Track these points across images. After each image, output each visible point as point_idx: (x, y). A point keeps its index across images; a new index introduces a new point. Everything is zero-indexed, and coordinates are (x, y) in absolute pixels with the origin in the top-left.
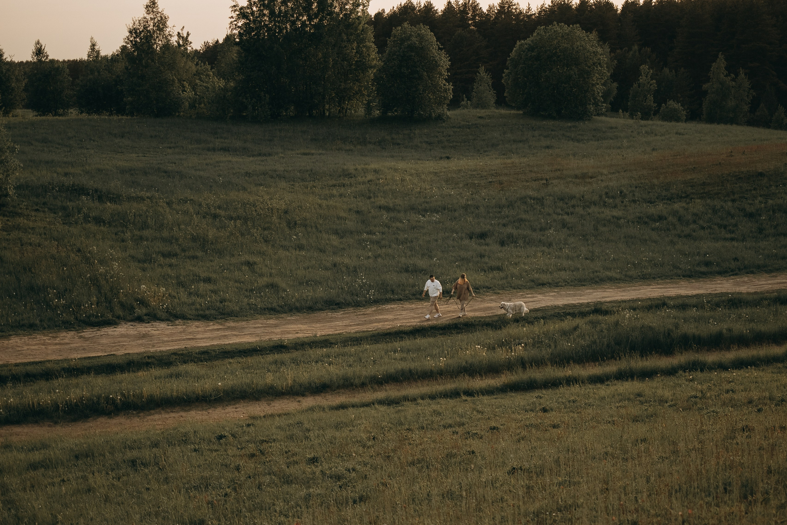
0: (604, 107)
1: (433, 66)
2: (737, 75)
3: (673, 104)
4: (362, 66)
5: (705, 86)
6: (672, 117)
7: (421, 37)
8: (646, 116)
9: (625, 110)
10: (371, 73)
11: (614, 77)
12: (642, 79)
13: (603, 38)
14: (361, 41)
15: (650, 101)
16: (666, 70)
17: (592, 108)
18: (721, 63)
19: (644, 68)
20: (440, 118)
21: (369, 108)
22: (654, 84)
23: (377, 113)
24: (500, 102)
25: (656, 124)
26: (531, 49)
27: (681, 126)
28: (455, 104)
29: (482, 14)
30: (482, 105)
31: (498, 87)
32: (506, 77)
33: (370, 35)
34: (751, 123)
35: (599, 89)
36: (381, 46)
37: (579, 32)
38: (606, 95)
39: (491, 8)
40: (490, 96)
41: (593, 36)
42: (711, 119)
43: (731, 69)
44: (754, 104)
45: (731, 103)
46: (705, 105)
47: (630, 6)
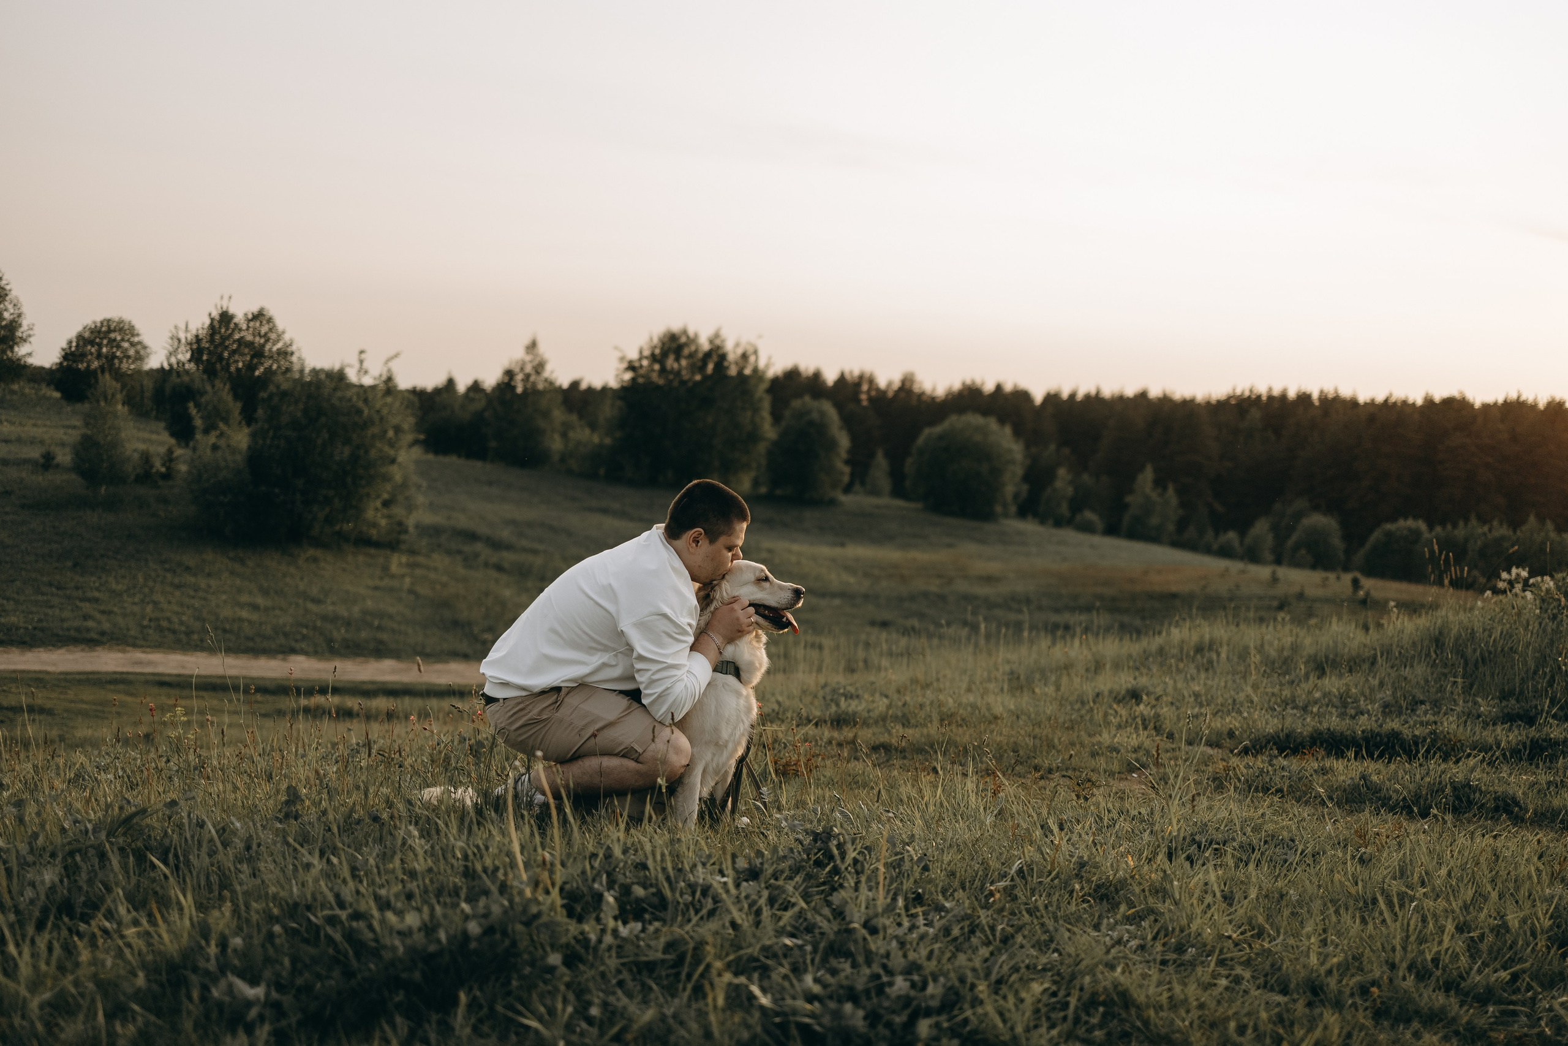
0: (1013, 509)
1: (831, 446)
2: (1165, 489)
3: (1089, 515)
4: (754, 437)
5: (1129, 499)
6: (1087, 528)
7: (823, 414)
8: (1059, 523)
9: (1036, 515)
10: (762, 448)
11: (1026, 478)
12: (1059, 484)
13: (1017, 433)
14: (756, 410)
15: (1064, 509)
16: (1086, 477)
17: (998, 509)
18: (1147, 476)
19: (1062, 472)
20: (832, 502)
21: (756, 483)
22: (1070, 491)
23: (763, 490)
24: (899, 491)
25: (1070, 535)
26: (941, 437)
27: (1097, 540)
28: (848, 489)
29: (877, 390)
30: (875, 492)
31: (897, 477)
32: (909, 466)
33: (766, 405)
34: (1176, 544)
35: (1009, 490)
36: (777, 417)
37: (993, 424)
38: (1016, 496)
39: (889, 385)
40: (884, 483)
41: (1008, 430)
42: (1133, 535)
43: (1160, 483)
44: (1182, 525)
45: (1154, 521)
46: (1126, 520)
47: (1052, 399)
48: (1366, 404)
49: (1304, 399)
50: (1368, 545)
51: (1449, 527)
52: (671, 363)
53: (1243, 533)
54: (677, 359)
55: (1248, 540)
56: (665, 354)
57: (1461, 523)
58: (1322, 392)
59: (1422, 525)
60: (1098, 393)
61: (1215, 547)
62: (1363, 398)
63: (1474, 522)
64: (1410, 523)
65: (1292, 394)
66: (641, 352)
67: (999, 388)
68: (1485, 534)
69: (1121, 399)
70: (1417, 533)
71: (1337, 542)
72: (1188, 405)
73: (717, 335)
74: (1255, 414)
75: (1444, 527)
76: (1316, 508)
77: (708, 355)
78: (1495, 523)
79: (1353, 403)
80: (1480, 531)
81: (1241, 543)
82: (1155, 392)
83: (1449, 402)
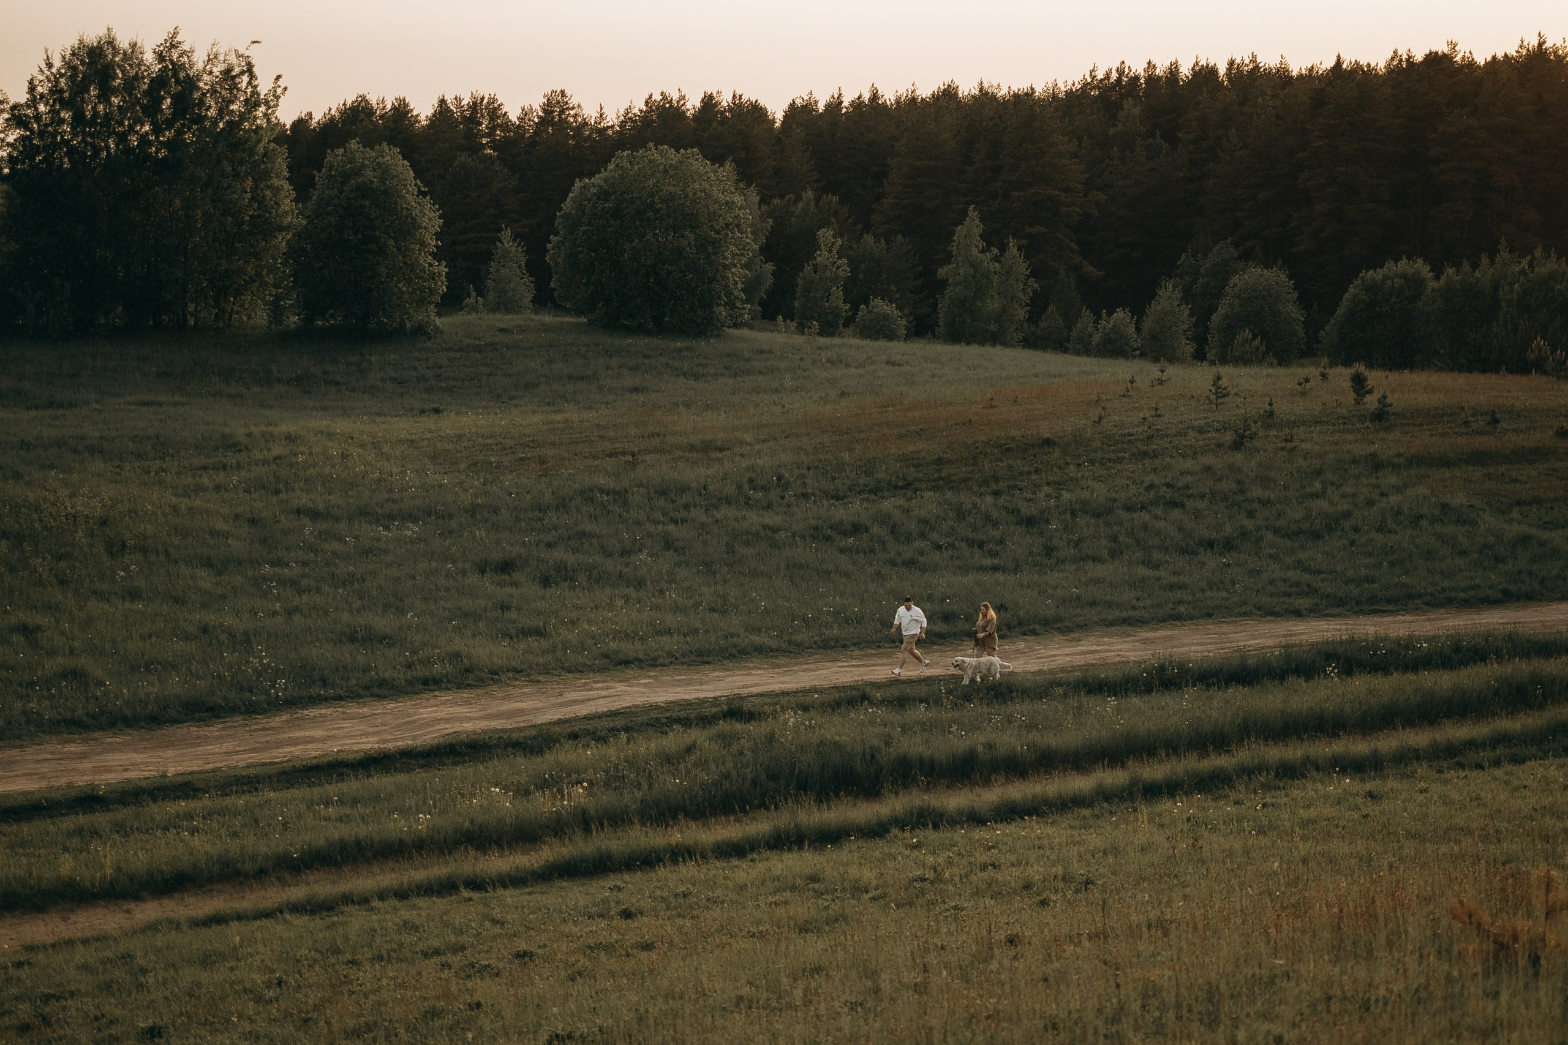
0: (747, 310)
1: (407, 228)
2: (1003, 249)
3: (881, 306)
4: (265, 227)
5: (942, 271)
6: (879, 330)
7: (384, 171)
8: (828, 328)
9: (789, 316)
10: (282, 241)
11: (767, 252)
12: (822, 257)
13: (746, 175)
14: (262, 176)
15: (838, 300)
16: (869, 239)
17: (722, 312)
18: (972, 226)
19: (825, 235)
20: (421, 331)
21: (277, 311)
22: (844, 266)
23: (293, 320)
24: (543, 299)
25: (850, 344)
26: (604, 194)
27: (897, 348)
28: (452, 302)
29: (507, 125)
30: (505, 305)
31: (537, 269)
32: (554, 250)
33: (281, 163)
34: (1028, 343)
35: (737, 276)
36: (302, 186)
37: (697, 162)
38: (750, 288)
39: (525, 113)
40: (523, 287)
41: (728, 170)
42: (955, 336)
43: (992, 239)
44: (1037, 307)
45: (992, 305)
46: (943, 307)
47: (799, 113)
48: (1300, 76)
49: (1205, 75)
50: (1341, 311)
51: (1466, 267)
52: (92, 103)
53: (1138, 312)
54: (104, 96)
55: (1148, 323)
56: (79, 88)
57: (1484, 260)
58: (1231, 63)
59: (1421, 267)
60: (875, 96)
61: (1097, 338)
62: (1296, 68)
63: (1504, 254)
64: (1403, 265)
65: (1185, 70)
66: (32, 88)
67: (709, 102)
68: (1523, 272)
69: (911, 104)
70: (1416, 282)
71: (1292, 311)
72: (1023, 101)
73: (173, 44)
74: (1132, 109)
75: (1458, 265)
76: (1246, 256)
77: (160, 82)
78: (1538, 253)
79: (1281, 78)
80: (1516, 268)
81: (1138, 330)
82: (967, 88)
83: (1434, 60)
